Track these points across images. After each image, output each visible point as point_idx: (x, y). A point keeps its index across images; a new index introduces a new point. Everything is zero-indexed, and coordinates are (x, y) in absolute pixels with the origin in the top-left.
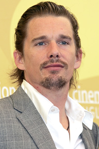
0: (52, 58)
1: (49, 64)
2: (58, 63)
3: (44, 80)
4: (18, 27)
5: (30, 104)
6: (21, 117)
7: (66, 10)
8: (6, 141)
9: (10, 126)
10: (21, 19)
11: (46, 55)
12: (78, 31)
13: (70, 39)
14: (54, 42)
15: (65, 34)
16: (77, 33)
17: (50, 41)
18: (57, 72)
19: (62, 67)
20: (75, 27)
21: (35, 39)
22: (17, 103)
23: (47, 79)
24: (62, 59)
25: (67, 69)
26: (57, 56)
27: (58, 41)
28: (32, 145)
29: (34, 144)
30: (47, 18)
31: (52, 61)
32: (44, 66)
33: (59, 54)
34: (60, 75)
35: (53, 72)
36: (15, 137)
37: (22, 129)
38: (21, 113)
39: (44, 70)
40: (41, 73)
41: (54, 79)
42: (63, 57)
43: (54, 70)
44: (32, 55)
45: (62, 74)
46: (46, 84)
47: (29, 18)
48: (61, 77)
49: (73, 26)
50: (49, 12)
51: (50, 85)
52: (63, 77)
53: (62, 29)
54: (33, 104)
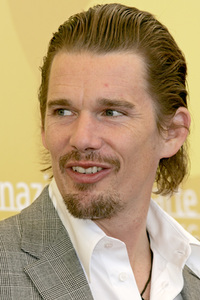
31: (76, 157)
53: (106, 85)
54: (67, 235)
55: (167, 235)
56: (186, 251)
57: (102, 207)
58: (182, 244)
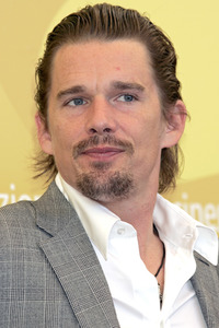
0: (96, 134)
2: (107, 145)
6: (48, 245)
8: (8, 300)
9: (21, 267)
14: (100, 99)
22: (44, 216)
26: (107, 130)
28: (62, 312)
29: (67, 308)
30: (87, 45)
31: (95, 141)
32: (81, 150)
34: (113, 170)
37: (46, 273)
40: (77, 165)
51: (92, 191)
53: (118, 69)
54: (79, 221)
55: (173, 221)
56: (194, 233)
57: (119, 183)
58: (189, 227)
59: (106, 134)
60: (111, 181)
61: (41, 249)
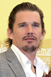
0: (29, 35)
1: (27, 38)
2: (32, 38)
3: (24, 47)
4: (10, 16)
5: (15, 58)
7: (37, 7)
9: (5, 69)
10: (12, 12)
11: (25, 32)
12: (43, 19)
13: (39, 24)
14: (30, 26)
15: (36, 22)
16: (43, 20)
17: (28, 25)
18: (32, 42)
19: (34, 40)
20: (42, 17)
21: (20, 24)
22: (9, 57)
23: (26, 46)
24: (34, 35)
25: (36, 41)
26: (32, 34)
27: (32, 25)
30: (27, 12)
31: (29, 36)
32: (24, 39)
33: (33, 33)
34: (33, 44)
35: (29, 42)
36: (7, 75)
37: (11, 71)
38: (11, 62)
39: (24, 41)
40: (23, 43)
41: (30, 46)
42: (35, 34)
43: (30, 41)
44: (18, 32)
45: (34, 44)
46: (25, 49)
47: (17, 12)
48: (34, 45)
49: (41, 16)
50: (28, 9)
51: (27, 49)
52: (34, 46)
54: (17, 58)
59: (31, 35)
60: (32, 47)
61: (9, 65)
